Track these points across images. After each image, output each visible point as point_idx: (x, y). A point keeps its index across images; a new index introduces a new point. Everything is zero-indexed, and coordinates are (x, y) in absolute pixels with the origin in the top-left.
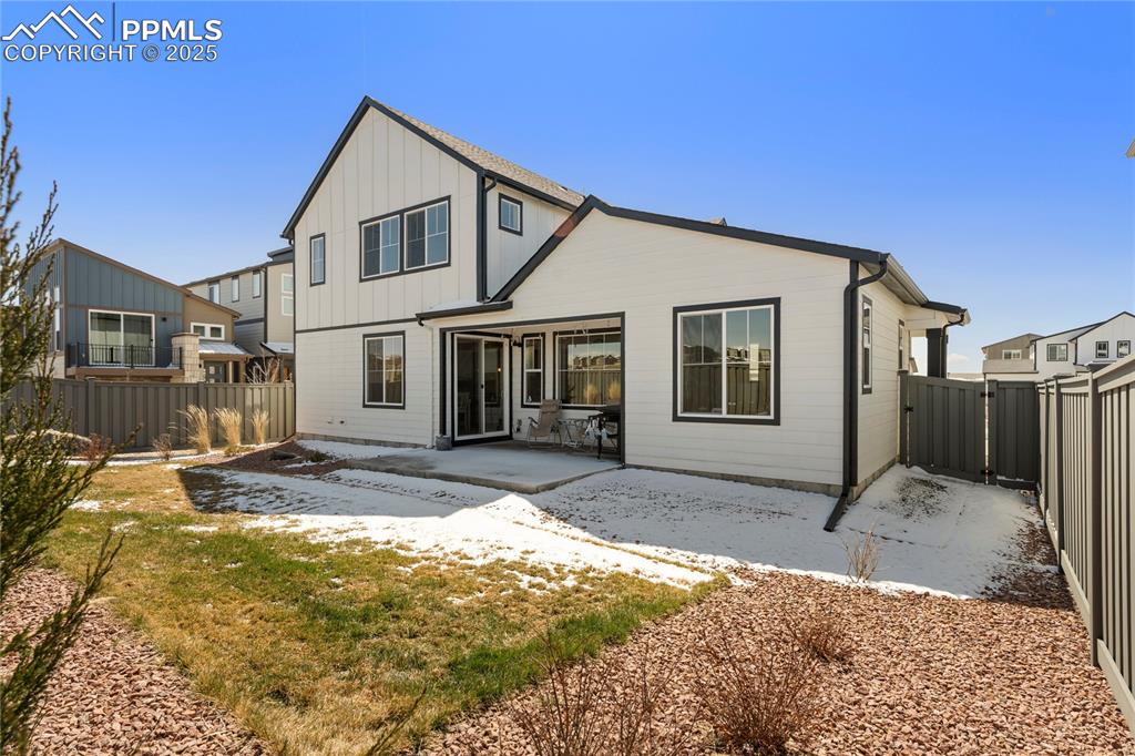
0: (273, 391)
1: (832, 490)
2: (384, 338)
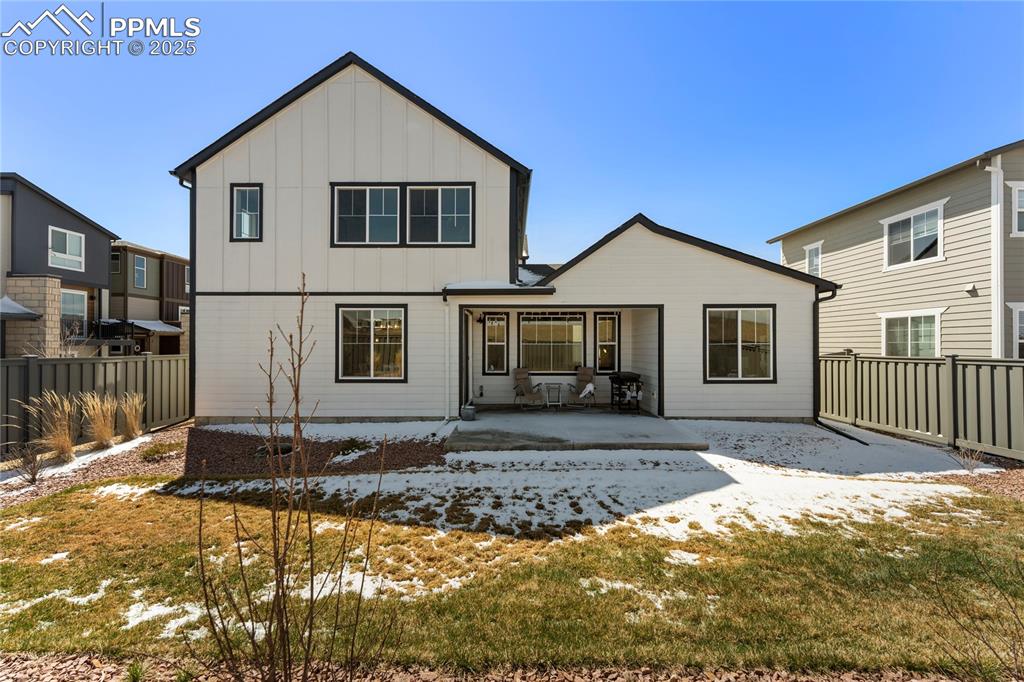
0: (131, 366)
1: (805, 420)
2: (372, 310)
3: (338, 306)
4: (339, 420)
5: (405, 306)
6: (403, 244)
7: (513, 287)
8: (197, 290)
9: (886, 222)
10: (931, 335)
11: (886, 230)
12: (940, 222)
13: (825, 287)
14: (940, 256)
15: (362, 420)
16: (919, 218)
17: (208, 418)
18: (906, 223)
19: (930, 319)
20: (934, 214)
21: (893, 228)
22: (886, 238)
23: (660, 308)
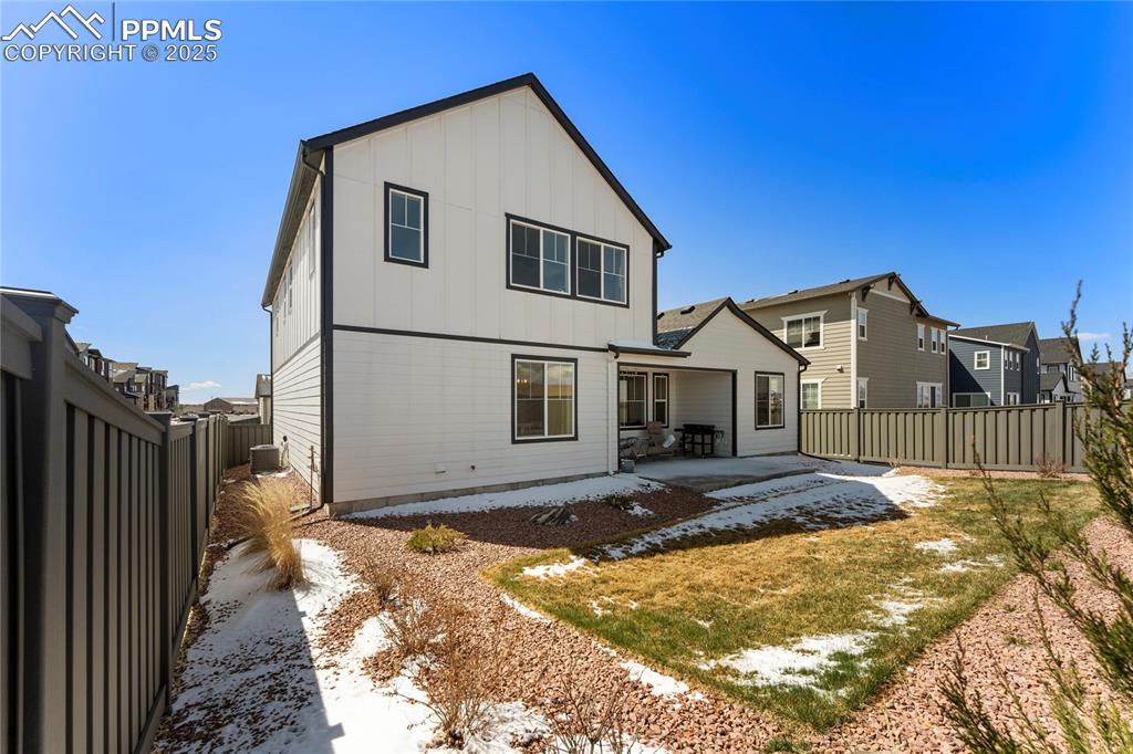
2: (546, 363)
3: (514, 356)
4: (514, 487)
5: (575, 360)
6: (573, 296)
7: (655, 348)
8: (335, 323)
9: (786, 319)
10: (815, 396)
11: (786, 324)
12: (822, 325)
13: (804, 362)
14: (821, 346)
15: (536, 483)
16: (808, 320)
17: (350, 503)
18: (799, 322)
19: (815, 386)
20: (817, 319)
21: (791, 324)
22: (785, 330)
23: (734, 373)
